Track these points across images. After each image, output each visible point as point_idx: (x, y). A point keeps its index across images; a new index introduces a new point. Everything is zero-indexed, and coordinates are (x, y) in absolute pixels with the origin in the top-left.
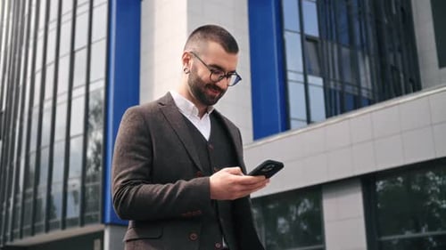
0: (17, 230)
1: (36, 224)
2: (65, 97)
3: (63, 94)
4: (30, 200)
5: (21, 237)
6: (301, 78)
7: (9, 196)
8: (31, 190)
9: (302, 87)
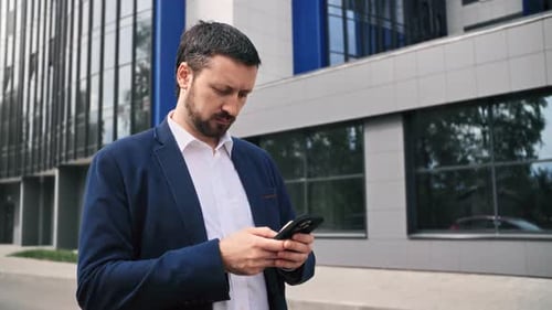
0: (72, 152)
1: (90, 147)
2: (113, 27)
3: (110, 23)
4: (83, 124)
5: (75, 158)
6: (340, 12)
7: (62, 119)
8: (82, 115)
9: (340, 21)
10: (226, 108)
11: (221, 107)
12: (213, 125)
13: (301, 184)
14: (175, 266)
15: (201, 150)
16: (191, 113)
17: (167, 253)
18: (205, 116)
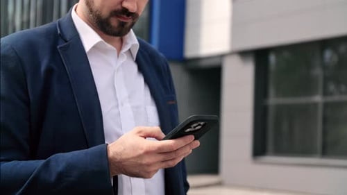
10: (126, 5)
11: (121, 3)
12: (114, 22)
13: (315, 105)
14: (60, 168)
15: (105, 51)
16: (91, 11)
17: (53, 156)
18: (105, 13)
